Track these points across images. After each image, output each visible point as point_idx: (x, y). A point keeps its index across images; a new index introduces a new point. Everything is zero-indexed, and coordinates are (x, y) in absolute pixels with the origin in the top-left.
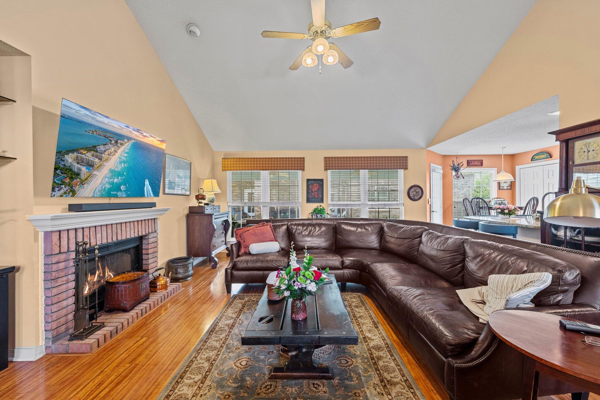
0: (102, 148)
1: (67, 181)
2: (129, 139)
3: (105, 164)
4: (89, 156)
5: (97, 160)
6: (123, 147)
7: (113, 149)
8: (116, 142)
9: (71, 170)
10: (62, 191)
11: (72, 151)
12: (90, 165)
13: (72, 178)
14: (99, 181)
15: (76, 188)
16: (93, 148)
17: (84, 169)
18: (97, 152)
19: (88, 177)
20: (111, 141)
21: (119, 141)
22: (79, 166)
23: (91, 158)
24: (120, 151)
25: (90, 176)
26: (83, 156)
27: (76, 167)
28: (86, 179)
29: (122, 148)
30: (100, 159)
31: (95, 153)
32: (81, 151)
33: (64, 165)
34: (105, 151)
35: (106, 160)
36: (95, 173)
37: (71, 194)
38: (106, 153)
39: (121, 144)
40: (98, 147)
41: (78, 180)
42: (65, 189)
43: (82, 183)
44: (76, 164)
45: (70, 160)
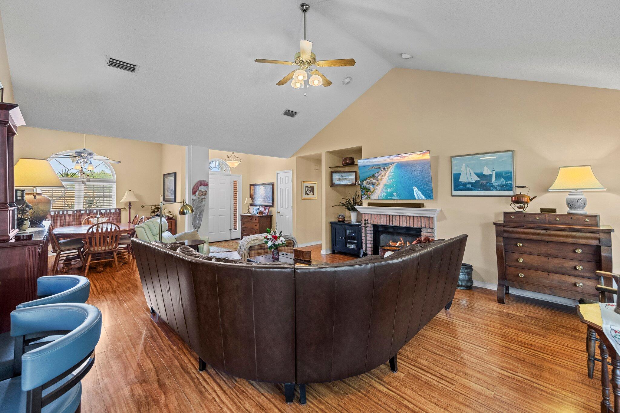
0: (377, 174)
1: (366, 193)
2: (392, 164)
3: (381, 182)
4: (372, 180)
5: (376, 181)
7: (383, 173)
8: (384, 169)
9: (366, 188)
10: (365, 198)
11: (365, 180)
12: (373, 184)
13: (367, 192)
14: (380, 192)
15: (370, 196)
16: (373, 176)
17: (371, 187)
18: (375, 177)
19: (374, 190)
20: (381, 169)
21: (386, 168)
22: (369, 186)
23: (373, 181)
24: (387, 173)
25: (374, 189)
26: (370, 181)
27: (368, 186)
28: (373, 191)
29: (389, 171)
30: (378, 180)
31: (374, 178)
32: (368, 179)
33: (363, 186)
34: (379, 175)
35: (381, 180)
36: (377, 188)
37: (368, 198)
38: (380, 176)
39: (387, 169)
40: (375, 175)
41: (370, 192)
42: (366, 197)
43: (372, 193)
44: (367, 185)
45: (365, 184)
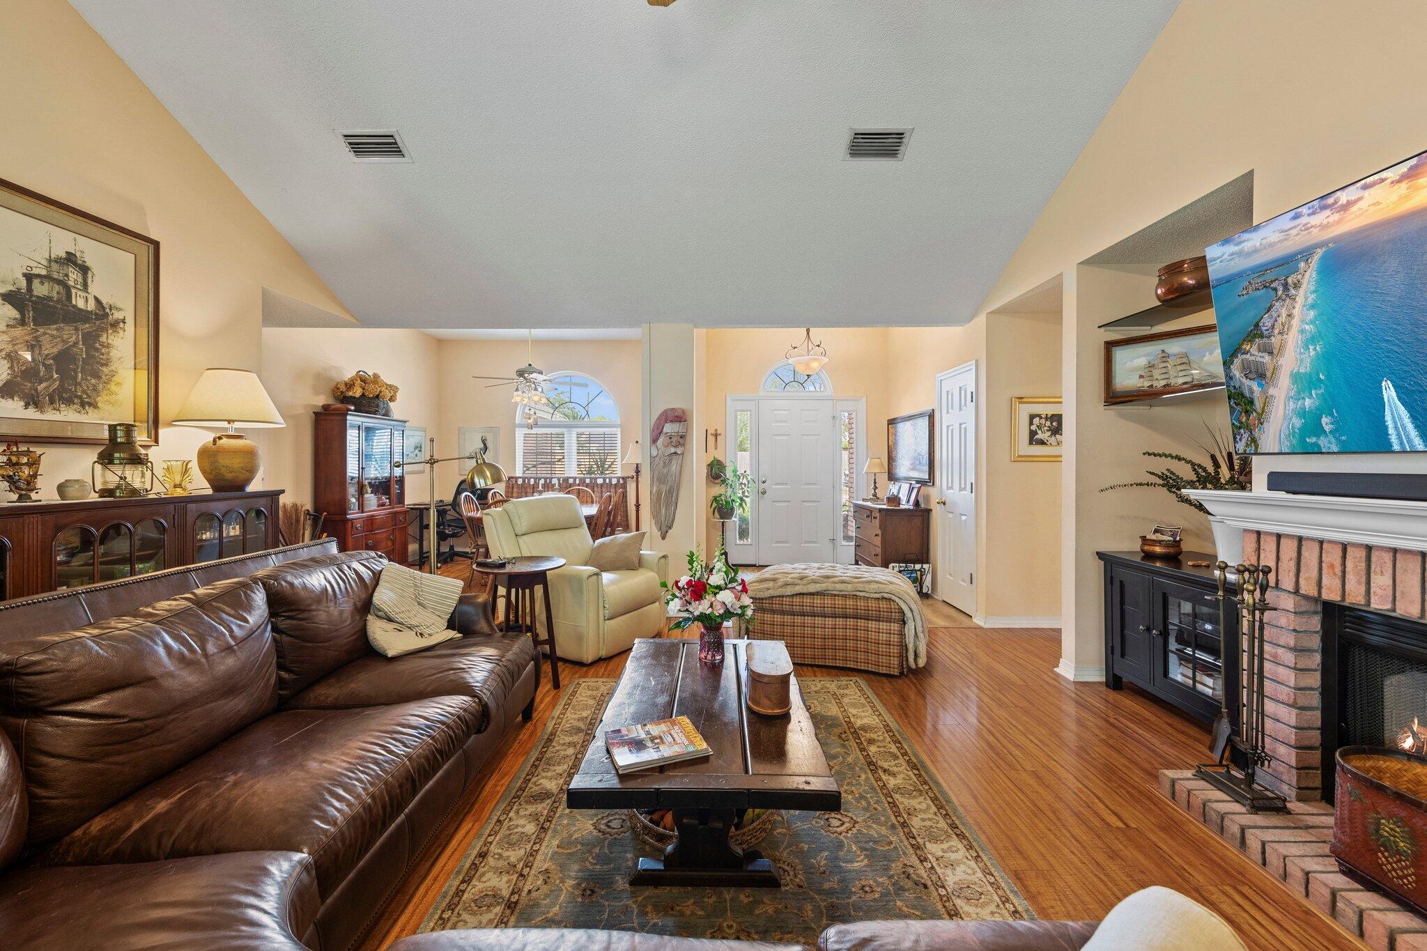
0: (1268, 322)
1: (1244, 420)
2: (1306, 254)
3: (1280, 361)
4: (1254, 353)
5: (1267, 359)
6: (1302, 291)
7: (1284, 313)
8: (1286, 286)
9: (1243, 395)
10: (1244, 442)
12: (1260, 374)
13: (1247, 413)
14: (1280, 412)
16: (1256, 332)
17: (1256, 389)
18: (1263, 336)
19: (1264, 404)
20: (1277, 289)
21: (1290, 280)
22: (1248, 381)
23: (1259, 357)
24: (1297, 311)
25: (1266, 401)
26: (1249, 357)
27: (1246, 385)
28: (1263, 411)
29: (1300, 298)
30: (1271, 353)
31: (1261, 341)
32: (1244, 346)
34: (1274, 327)
35: (1280, 350)
36: (1270, 392)
37: (1253, 447)
38: (1276, 332)
39: (1295, 285)
40: (1261, 324)
41: (1255, 415)
43: (1260, 420)
44: (1245, 380)
45: (1237, 374)
